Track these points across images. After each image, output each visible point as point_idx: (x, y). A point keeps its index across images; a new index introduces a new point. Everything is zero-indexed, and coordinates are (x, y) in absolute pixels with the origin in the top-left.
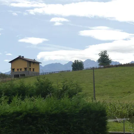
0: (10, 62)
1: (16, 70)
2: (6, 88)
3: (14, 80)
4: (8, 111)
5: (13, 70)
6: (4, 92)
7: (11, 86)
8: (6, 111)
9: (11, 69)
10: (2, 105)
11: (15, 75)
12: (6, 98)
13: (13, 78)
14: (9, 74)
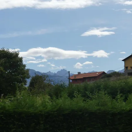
0: (123, 60)
1: (129, 68)
2: (121, 86)
3: (128, 78)
4: (124, 109)
5: (126, 68)
6: (120, 90)
7: (126, 84)
8: (122, 108)
9: (125, 67)
10: (118, 102)
11: (128, 73)
12: (121, 96)
13: (127, 76)
14: (123, 72)
